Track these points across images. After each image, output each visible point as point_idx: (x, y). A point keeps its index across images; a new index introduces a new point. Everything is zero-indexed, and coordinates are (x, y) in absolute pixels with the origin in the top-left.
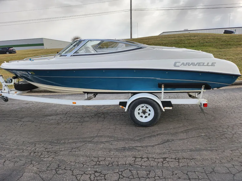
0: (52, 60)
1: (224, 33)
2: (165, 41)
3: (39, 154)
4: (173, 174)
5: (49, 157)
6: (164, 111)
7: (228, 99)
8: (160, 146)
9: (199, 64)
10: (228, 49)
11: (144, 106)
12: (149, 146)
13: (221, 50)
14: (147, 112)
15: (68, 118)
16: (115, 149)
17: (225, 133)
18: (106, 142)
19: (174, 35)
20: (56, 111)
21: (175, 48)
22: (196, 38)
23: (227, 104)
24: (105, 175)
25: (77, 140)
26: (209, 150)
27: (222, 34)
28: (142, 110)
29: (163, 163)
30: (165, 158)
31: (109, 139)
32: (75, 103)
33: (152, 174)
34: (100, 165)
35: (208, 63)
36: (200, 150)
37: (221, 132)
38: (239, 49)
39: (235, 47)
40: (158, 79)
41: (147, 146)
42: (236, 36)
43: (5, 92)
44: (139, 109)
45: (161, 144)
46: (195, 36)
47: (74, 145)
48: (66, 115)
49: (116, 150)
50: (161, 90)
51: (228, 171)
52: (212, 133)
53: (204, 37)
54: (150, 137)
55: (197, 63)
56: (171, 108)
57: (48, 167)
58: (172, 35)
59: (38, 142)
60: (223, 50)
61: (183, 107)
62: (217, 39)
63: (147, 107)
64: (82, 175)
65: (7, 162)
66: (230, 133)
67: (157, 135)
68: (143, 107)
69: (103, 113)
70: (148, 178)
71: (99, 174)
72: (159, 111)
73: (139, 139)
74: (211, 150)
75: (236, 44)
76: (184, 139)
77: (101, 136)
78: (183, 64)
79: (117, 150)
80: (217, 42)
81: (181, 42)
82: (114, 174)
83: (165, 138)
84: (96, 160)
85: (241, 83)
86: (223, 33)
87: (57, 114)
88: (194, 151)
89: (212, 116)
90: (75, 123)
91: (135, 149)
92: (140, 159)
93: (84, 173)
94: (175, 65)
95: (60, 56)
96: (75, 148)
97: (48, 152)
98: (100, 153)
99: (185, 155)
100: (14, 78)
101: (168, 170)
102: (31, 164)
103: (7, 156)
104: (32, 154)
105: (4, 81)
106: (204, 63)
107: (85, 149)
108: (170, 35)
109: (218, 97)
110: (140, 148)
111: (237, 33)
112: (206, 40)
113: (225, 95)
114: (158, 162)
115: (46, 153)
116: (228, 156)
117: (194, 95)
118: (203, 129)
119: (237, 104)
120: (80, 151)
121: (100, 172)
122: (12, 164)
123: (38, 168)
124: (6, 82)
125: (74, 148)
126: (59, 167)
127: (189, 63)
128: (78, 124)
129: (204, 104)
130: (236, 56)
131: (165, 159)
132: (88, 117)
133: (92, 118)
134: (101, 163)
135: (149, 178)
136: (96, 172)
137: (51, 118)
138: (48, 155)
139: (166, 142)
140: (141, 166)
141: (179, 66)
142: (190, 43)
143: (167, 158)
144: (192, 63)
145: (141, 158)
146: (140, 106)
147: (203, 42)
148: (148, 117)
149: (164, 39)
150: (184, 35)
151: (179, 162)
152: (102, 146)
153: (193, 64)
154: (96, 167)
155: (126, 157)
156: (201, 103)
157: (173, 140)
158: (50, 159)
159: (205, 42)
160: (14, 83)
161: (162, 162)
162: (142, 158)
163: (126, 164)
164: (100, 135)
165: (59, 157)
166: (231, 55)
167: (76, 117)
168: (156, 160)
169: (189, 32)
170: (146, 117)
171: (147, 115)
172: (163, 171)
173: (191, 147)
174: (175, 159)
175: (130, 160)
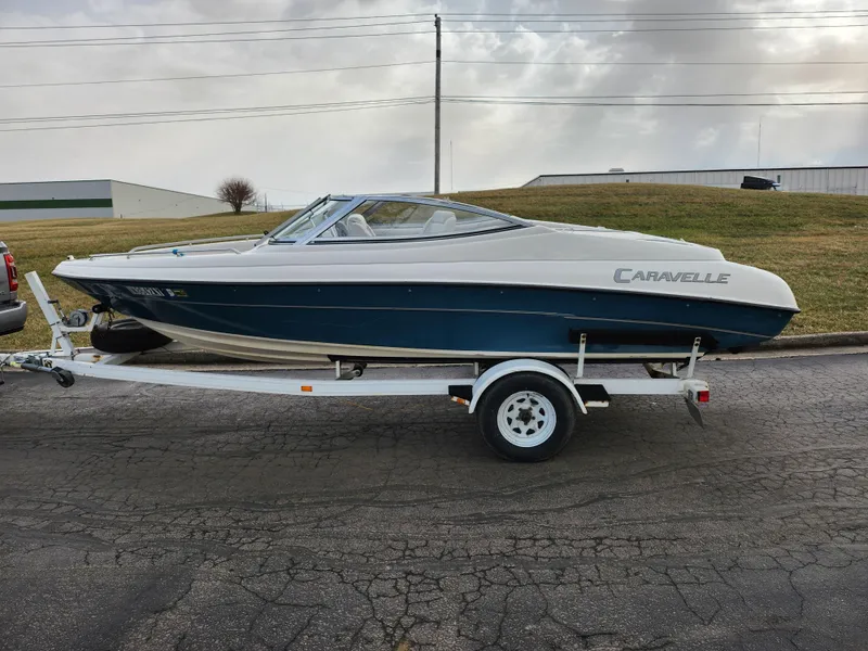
0: (248, 253)
1: (743, 186)
2: (554, 204)
3: (222, 534)
4: (628, 575)
5: (253, 541)
6: (585, 412)
7: (764, 388)
8: (582, 509)
9: (684, 277)
10: (758, 239)
11: (525, 397)
12: (550, 510)
13: (734, 241)
14: (534, 418)
15: (280, 440)
16: (449, 519)
17: (763, 476)
18: (415, 501)
19: (583, 187)
20: (233, 417)
21: (604, 229)
22: (655, 199)
23: (764, 401)
24: (438, 580)
25: (327, 499)
26: (721, 518)
27: (739, 191)
28: (520, 409)
29: (596, 550)
30: (601, 539)
31: (423, 493)
32: (310, 389)
33: (570, 575)
34: (416, 557)
35: (709, 275)
36: (694, 518)
37: (750, 473)
38: (793, 240)
39: (781, 233)
40: (568, 316)
41: (542, 512)
42: (781, 197)
43: (58, 354)
44: (511, 409)
45: (582, 506)
46: (650, 195)
47: (320, 511)
48: (271, 429)
49: (455, 521)
50: (578, 351)
51: (775, 564)
52: (726, 476)
53: (680, 199)
54: (549, 487)
55: (679, 274)
56: (606, 404)
57: (261, 566)
58: (577, 187)
59: (204, 504)
60: (743, 241)
61: (634, 410)
62: (723, 204)
63: (534, 402)
64: (370, 581)
65: (127, 557)
66: (776, 478)
67: (568, 483)
68: (521, 401)
69: (390, 426)
70: (561, 583)
71: (419, 579)
72: (570, 412)
73: (517, 493)
74: (728, 519)
75: (782, 223)
76: (647, 493)
77: (399, 488)
78: (639, 275)
79: (457, 521)
80: (722, 216)
81: (609, 212)
82: (465, 578)
83: (594, 490)
84: (401, 545)
85: (801, 343)
86: (739, 187)
87: (239, 428)
88: (679, 520)
89: (722, 433)
90: (306, 454)
91: (510, 518)
92: (529, 543)
93: (376, 577)
94: (617, 278)
95: (271, 243)
96: (329, 518)
97: (248, 529)
98: (407, 529)
99: (654, 530)
100: (98, 309)
101: (612, 565)
102: (205, 560)
103: (118, 541)
104: (198, 535)
105: (60, 320)
106: (697, 275)
107: (360, 521)
108: (571, 187)
109: (737, 383)
110: (523, 516)
111: (784, 187)
112: (688, 207)
113: (756, 376)
114: (583, 549)
115: (241, 531)
116: (772, 532)
117: (669, 372)
118: (699, 466)
119: (791, 402)
120: (345, 524)
121: (420, 575)
122: (146, 562)
123: (231, 570)
124: (68, 323)
125: (326, 519)
126: (294, 564)
127: (656, 273)
128: (318, 455)
129: (699, 393)
130: (786, 263)
131: (599, 540)
132: (341, 435)
133: (357, 437)
134: (418, 553)
135: (564, 584)
136: (409, 573)
137: (221, 438)
138: (250, 536)
139: (596, 500)
140: (536, 558)
141: (628, 281)
142: (636, 215)
143: (606, 538)
144: (664, 274)
145: (530, 538)
146: (512, 399)
147: (678, 213)
148: (538, 431)
149: (551, 200)
150: (615, 190)
151: (639, 547)
152: (407, 512)
153: (667, 276)
154: (406, 562)
155: (486, 537)
156: (690, 392)
157: (615, 496)
158: (259, 546)
159: (683, 213)
160: (95, 327)
161: (594, 548)
162: (535, 540)
163: (491, 555)
164: (393, 483)
165: (288, 542)
166: (767, 258)
167: (306, 436)
168: (575, 544)
169: (627, 177)
170: (530, 432)
171: (533, 424)
172: (601, 568)
173: (670, 512)
174: (628, 540)
175: (501, 544)
